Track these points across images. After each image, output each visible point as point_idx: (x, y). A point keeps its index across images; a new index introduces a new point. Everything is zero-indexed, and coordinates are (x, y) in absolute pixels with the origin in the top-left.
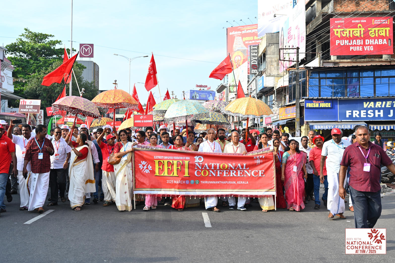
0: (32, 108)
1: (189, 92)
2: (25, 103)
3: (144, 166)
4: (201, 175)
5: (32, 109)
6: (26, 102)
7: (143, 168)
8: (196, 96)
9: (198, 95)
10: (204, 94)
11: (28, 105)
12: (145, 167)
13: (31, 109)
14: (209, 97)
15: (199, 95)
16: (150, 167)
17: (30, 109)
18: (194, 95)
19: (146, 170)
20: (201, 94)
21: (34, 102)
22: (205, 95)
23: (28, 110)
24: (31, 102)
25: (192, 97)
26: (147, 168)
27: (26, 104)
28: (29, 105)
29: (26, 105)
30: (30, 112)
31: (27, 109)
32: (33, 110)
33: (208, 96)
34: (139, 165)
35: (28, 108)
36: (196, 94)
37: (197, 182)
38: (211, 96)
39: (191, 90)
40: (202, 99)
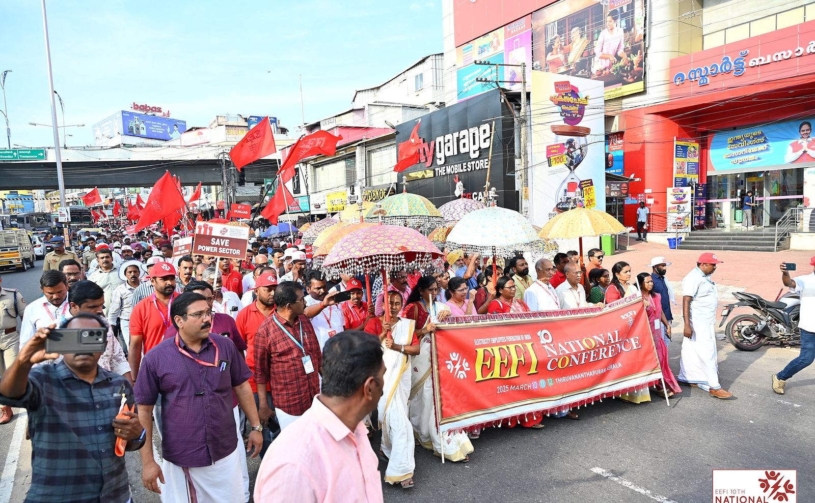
0: (226, 245)
1: (120, 115)
2: (208, 231)
3: (455, 363)
4: (558, 367)
5: (226, 247)
6: (211, 229)
7: (455, 369)
8: (138, 129)
9: (142, 125)
10: (159, 124)
11: (216, 237)
12: (458, 366)
13: (224, 246)
14: (171, 133)
15: (148, 125)
16: (466, 365)
17: (222, 247)
18: (132, 124)
19: (460, 372)
20: (150, 125)
21: (232, 231)
22: (163, 127)
23: (216, 249)
24: (225, 230)
25: (128, 131)
26: (462, 369)
27: (211, 232)
28: (220, 238)
29: (211, 237)
30: (222, 254)
31: (214, 246)
32: (231, 250)
33: (169, 130)
34: (447, 362)
35: (218, 243)
36: (137, 123)
37: (550, 381)
38: (177, 131)
39: (123, 112)
40: (155, 136)
